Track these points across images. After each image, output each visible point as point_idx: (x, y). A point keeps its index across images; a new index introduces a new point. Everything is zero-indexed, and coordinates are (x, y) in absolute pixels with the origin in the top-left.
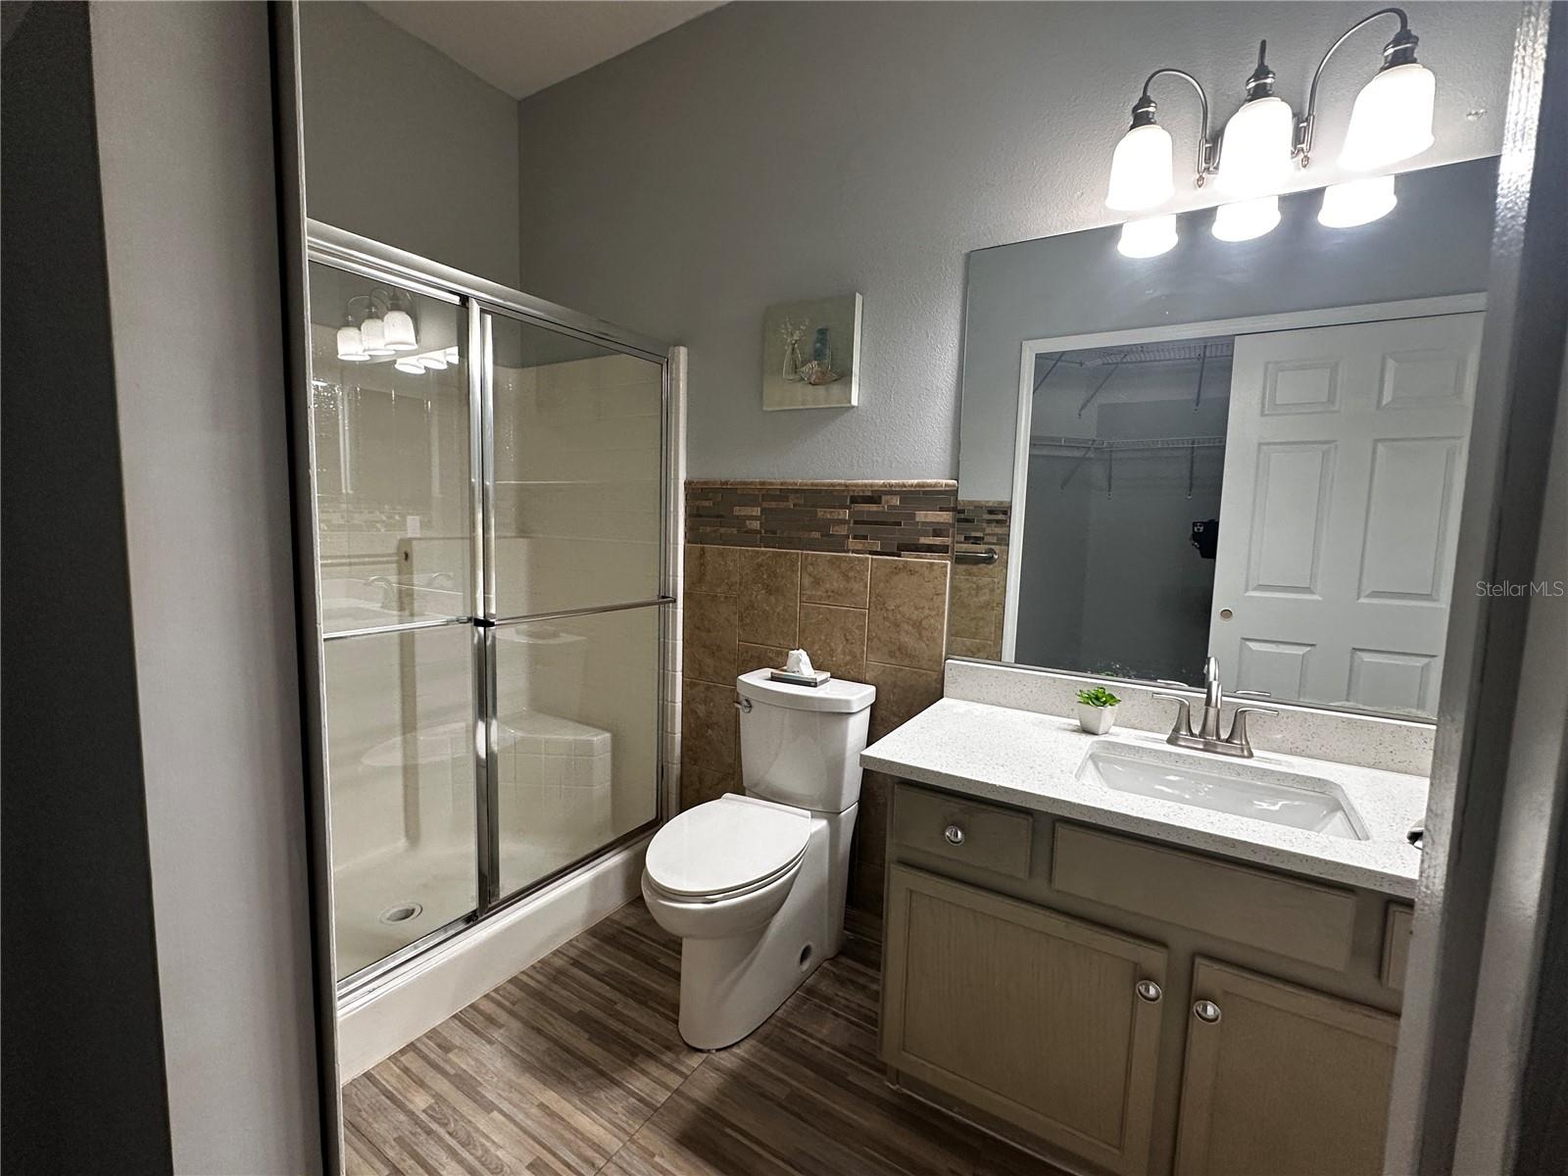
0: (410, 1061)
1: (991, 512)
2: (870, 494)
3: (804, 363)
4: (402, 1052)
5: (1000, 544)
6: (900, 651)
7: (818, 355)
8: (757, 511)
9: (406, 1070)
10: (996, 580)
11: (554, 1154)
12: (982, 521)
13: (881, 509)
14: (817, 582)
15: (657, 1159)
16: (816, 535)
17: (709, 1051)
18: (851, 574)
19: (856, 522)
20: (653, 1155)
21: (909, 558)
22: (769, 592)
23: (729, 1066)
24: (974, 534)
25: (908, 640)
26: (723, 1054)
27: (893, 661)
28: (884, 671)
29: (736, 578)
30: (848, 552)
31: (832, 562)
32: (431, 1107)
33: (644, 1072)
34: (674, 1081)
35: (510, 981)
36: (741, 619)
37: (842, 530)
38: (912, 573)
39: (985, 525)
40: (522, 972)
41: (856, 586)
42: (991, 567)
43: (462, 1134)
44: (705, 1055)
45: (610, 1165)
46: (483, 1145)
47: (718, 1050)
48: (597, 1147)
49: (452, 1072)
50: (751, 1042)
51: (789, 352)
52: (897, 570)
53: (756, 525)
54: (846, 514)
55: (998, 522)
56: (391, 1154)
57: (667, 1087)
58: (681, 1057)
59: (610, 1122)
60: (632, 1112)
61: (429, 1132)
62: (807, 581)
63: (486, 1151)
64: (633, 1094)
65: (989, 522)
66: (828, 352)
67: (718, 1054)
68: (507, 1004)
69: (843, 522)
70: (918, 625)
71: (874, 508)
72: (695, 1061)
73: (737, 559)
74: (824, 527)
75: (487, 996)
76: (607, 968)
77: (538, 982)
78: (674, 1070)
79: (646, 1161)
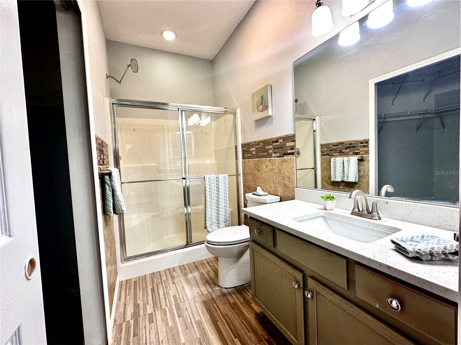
0: (167, 272)
1: (362, 143)
2: (276, 140)
3: (259, 107)
4: (167, 269)
5: (366, 154)
6: (285, 186)
7: (262, 103)
8: (254, 149)
9: (166, 273)
10: (365, 167)
11: (179, 295)
12: (359, 146)
13: (279, 144)
14: (267, 167)
15: (196, 304)
16: (266, 153)
17: (222, 287)
18: (273, 164)
19: (274, 149)
20: (196, 303)
21: (286, 157)
22: (258, 170)
23: (224, 292)
24: (356, 151)
25: (287, 182)
26: (225, 289)
27: (284, 189)
28: (282, 192)
29: (251, 168)
30: (272, 157)
31: (270, 161)
32: (165, 280)
33: (206, 287)
34: (210, 290)
35: (193, 263)
36: (253, 179)
37: (271, 151)
38: (286, 162)
39: (360, 148)
40: (197, 262)
41: (275, 167)
42: (363, 162)
43: (167, 286)
44: (220, 288)
45: (187, 301)
46: (168, 289)
47: (224, 288)
48: (187, 297)
49: (172, 275)
50: (233, 289)
51: (256, 104)
52: (283, 161)
53: (254, 153)
54: (271, 147)
55: (364, 146)
56: (154, 285)
57: (208, 291)
58: (216, 287)
59: (193, 293)
60: (198, 293)
61: (162, 284)
62: (265, 167)
63: (168, 290)
64: (201, 290)
65: (361, 146)
66: (263, 102)
67: (224, 289)
68: (189, 266)
69: (271, 149)
70: (289, 178)
71: (277, 144)
72: (217, 288)
73: (252, 162)
74: (267, 151)
75: (187, 264)
76: (213, 265)
77: (198, 264)
78: (212, 288)
79: (194, 303)
